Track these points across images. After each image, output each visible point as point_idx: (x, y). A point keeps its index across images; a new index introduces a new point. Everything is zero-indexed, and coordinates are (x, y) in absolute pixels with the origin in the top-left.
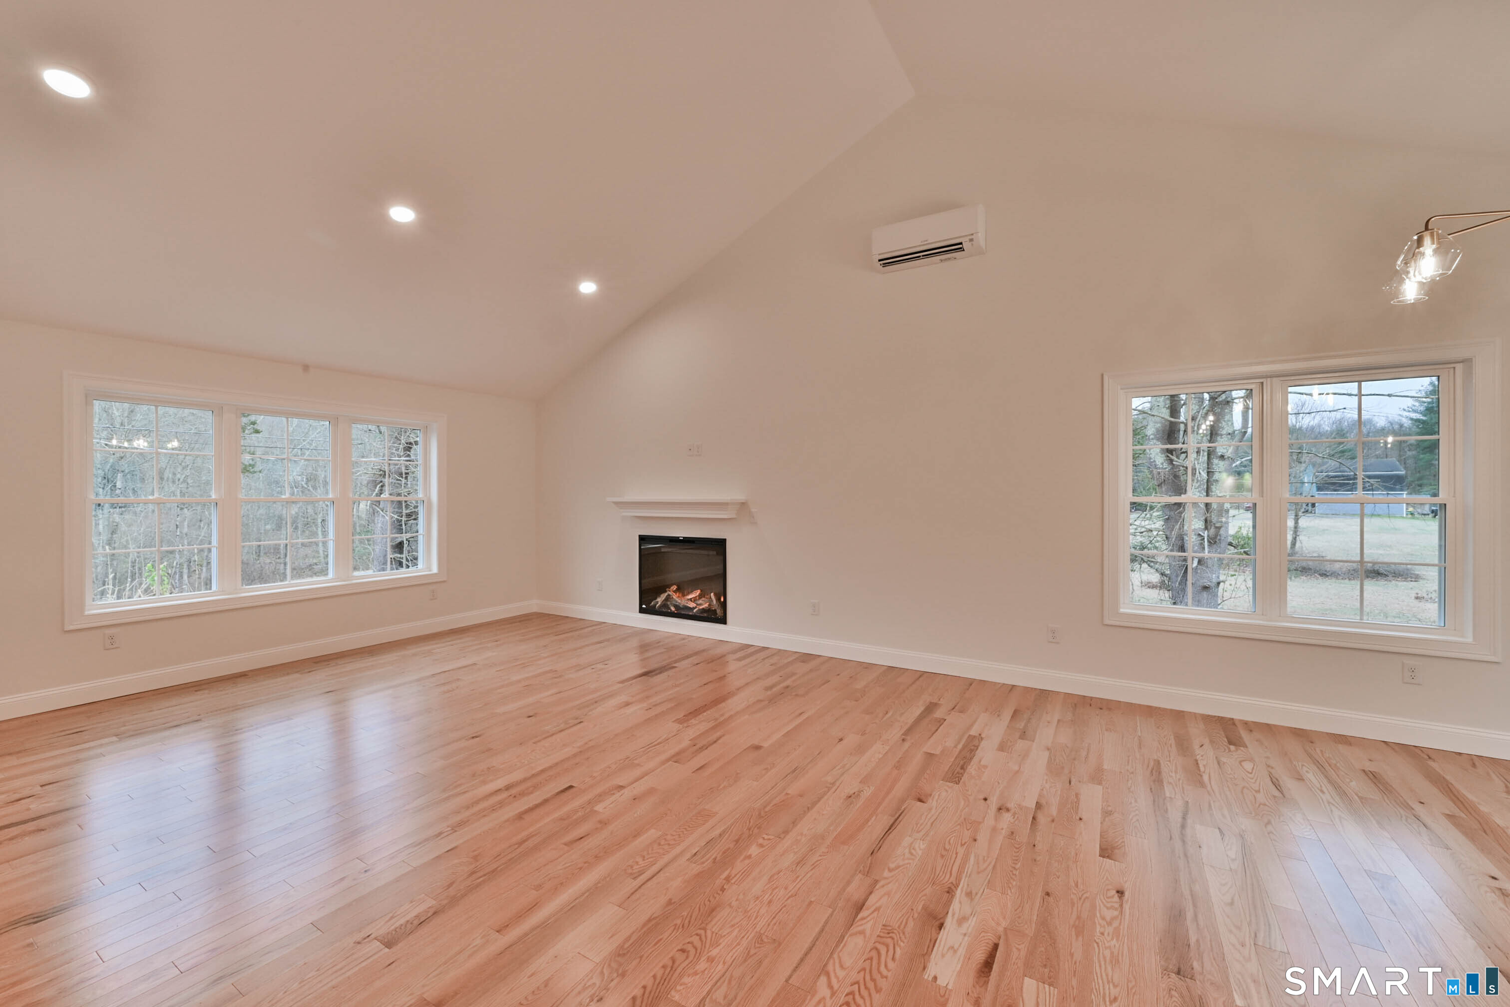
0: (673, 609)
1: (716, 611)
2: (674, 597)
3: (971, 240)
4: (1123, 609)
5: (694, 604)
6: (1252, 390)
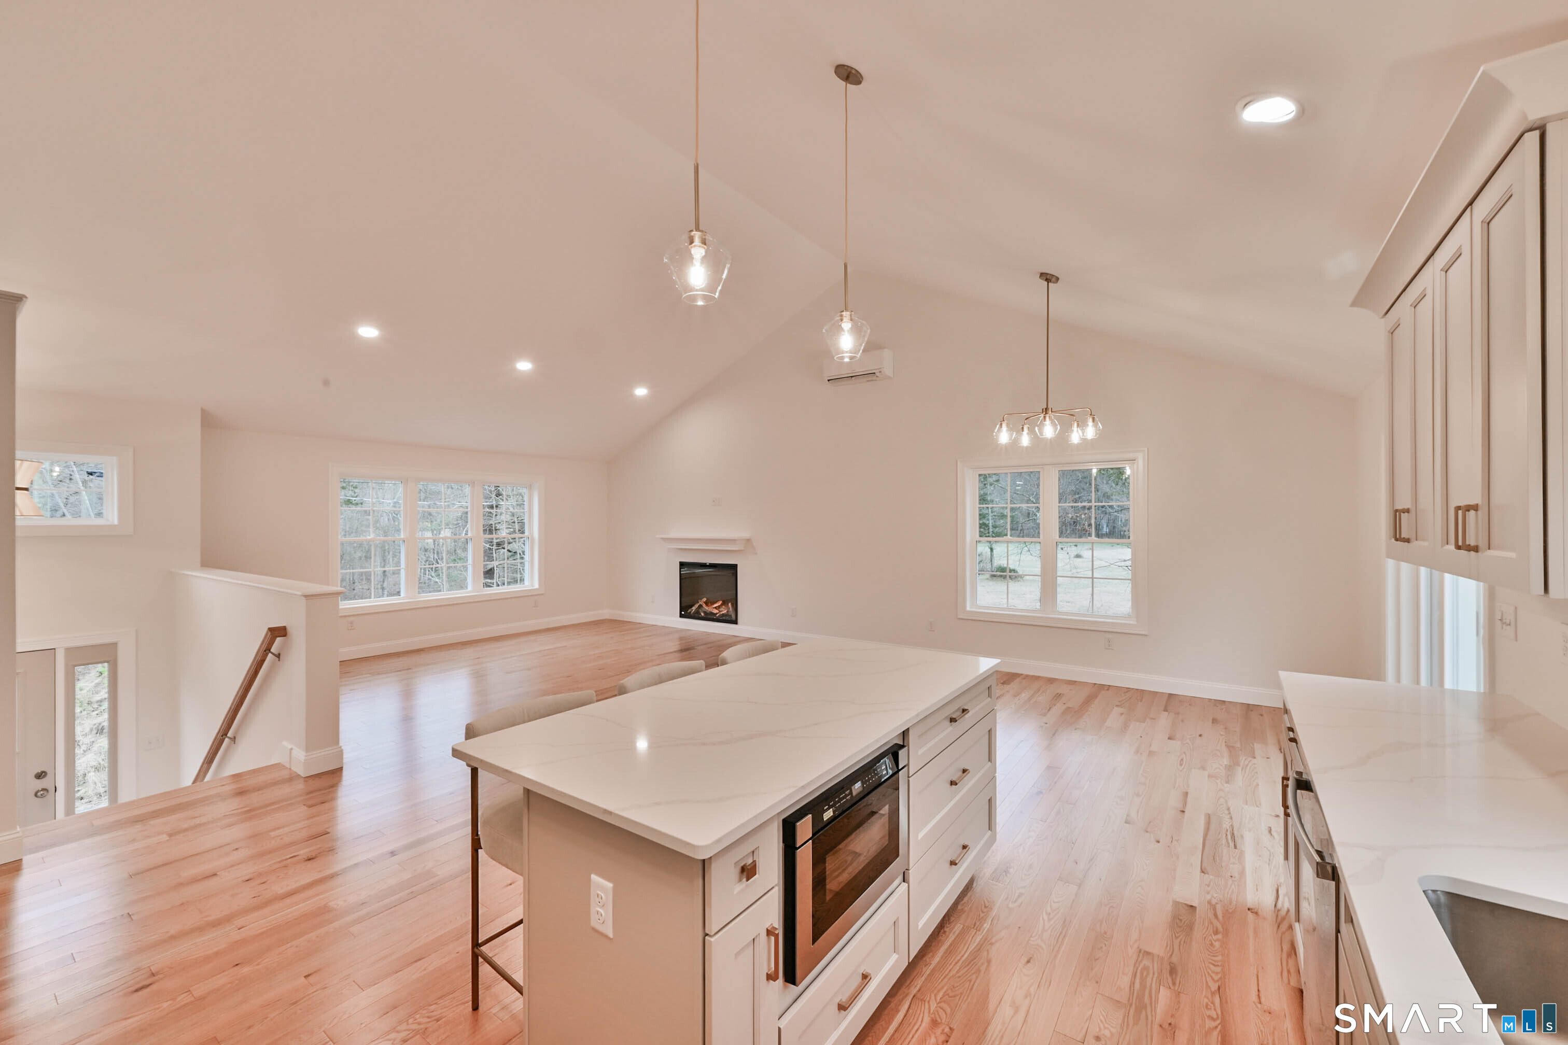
0: (702, 614)
1: (731, 616)
2: (704, 606)
3: (880, 372)
4: (968, 609)
5: (717, 611)
6: (1039, 472)
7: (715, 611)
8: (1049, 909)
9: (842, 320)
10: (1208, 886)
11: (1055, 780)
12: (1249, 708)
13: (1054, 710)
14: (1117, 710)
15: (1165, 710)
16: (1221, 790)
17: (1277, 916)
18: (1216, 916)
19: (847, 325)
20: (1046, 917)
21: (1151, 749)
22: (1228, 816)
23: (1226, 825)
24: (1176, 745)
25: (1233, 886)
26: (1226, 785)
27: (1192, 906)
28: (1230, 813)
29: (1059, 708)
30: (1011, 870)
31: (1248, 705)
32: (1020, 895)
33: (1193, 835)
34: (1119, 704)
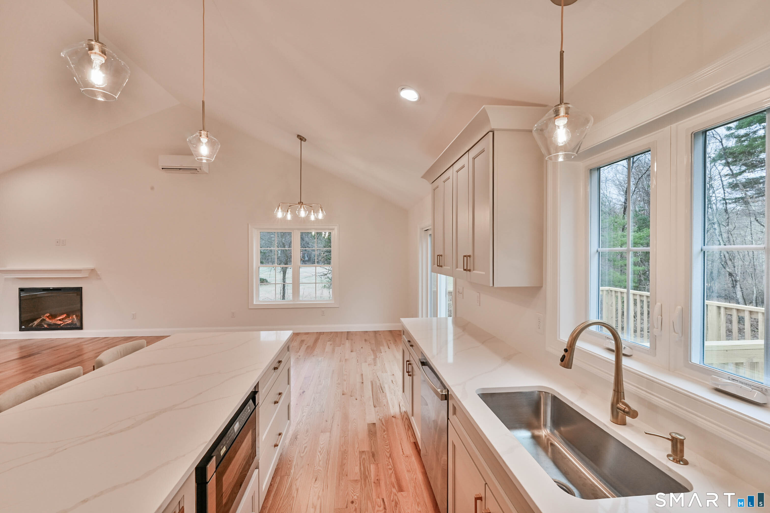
0: (45, 326)
1: (76, 324)
2: (47, 320)
3: (200, 169)
4: (255, 303)
5: (61, 322)
6: (291, 232)
7: (59, 322)
8: (320, 449)
9: (200, 136)
10: (378, 412)
11: (309, 384)
12: (376, 333)
13: (301, 349)
14: (329, 343)
15: (347, 339)
16: (374, 369)
17: (401, 416)
18: (383, 424)
19: (204, 140)
20: (319, 454)
21: (346, 358)
22: (378, 380)
23: (378, 384)
24: (354, 354)
25: (386, 409)
26: (375, 367)
27: (374, 423)
28: (378, 378)
29: (304, 347)
30: (298, 437)
31: (375, 331)
32: (305, 447)
33: (368, 393)
34: (329, 340)
